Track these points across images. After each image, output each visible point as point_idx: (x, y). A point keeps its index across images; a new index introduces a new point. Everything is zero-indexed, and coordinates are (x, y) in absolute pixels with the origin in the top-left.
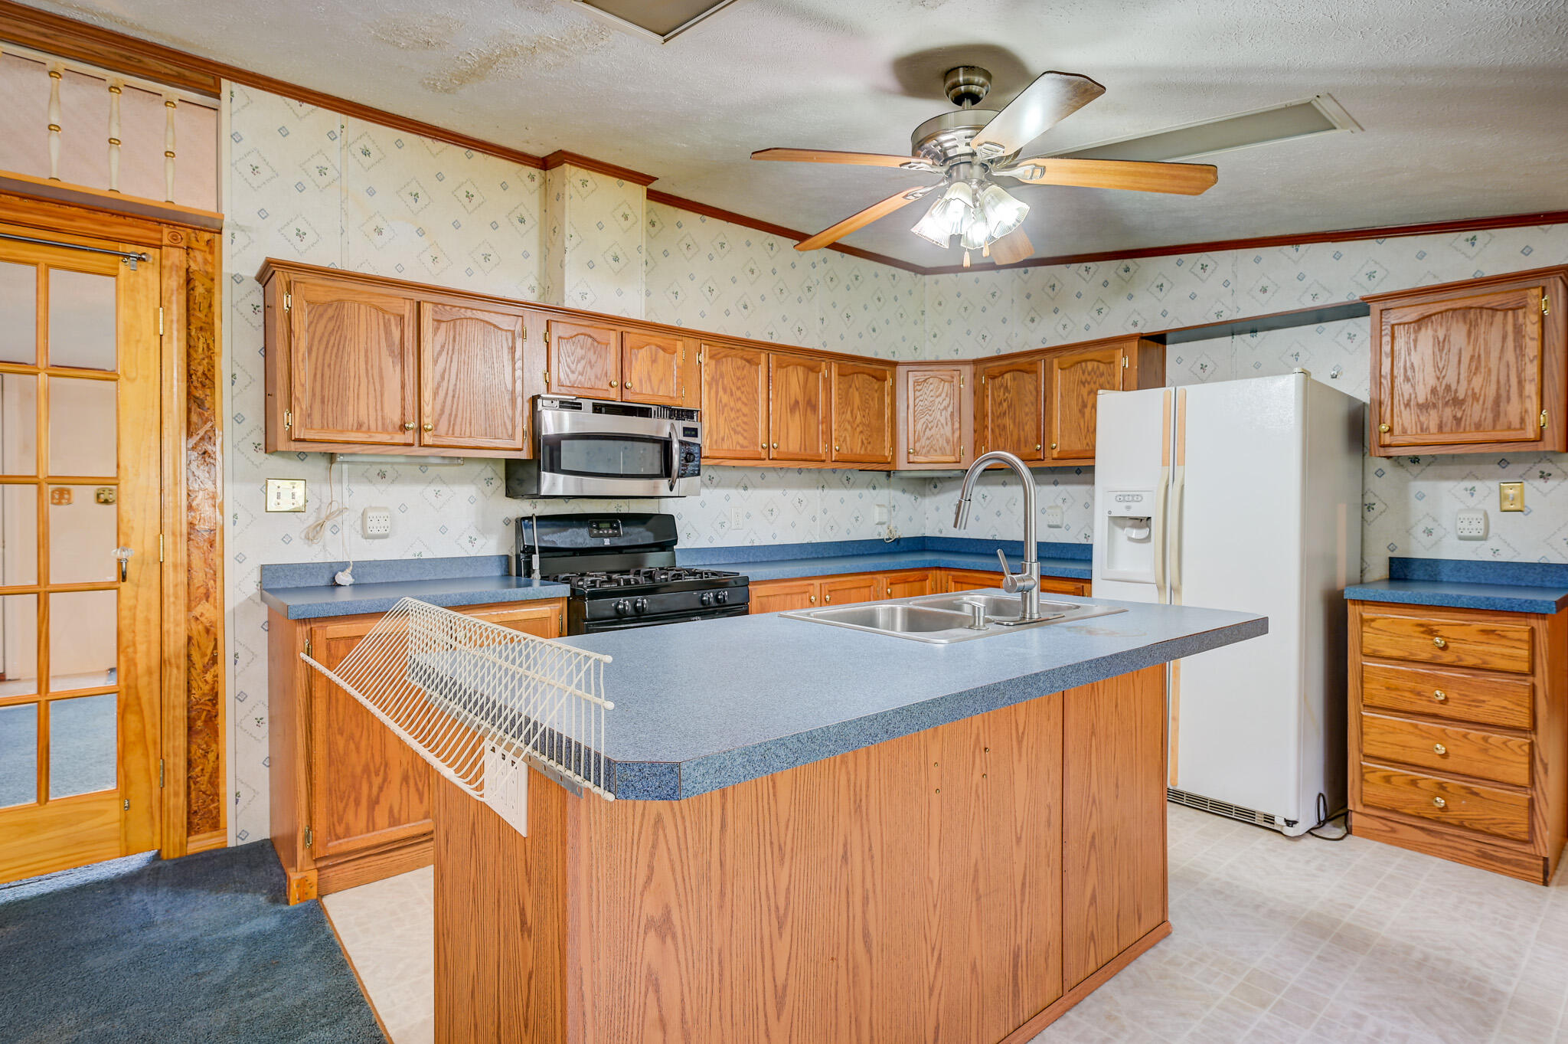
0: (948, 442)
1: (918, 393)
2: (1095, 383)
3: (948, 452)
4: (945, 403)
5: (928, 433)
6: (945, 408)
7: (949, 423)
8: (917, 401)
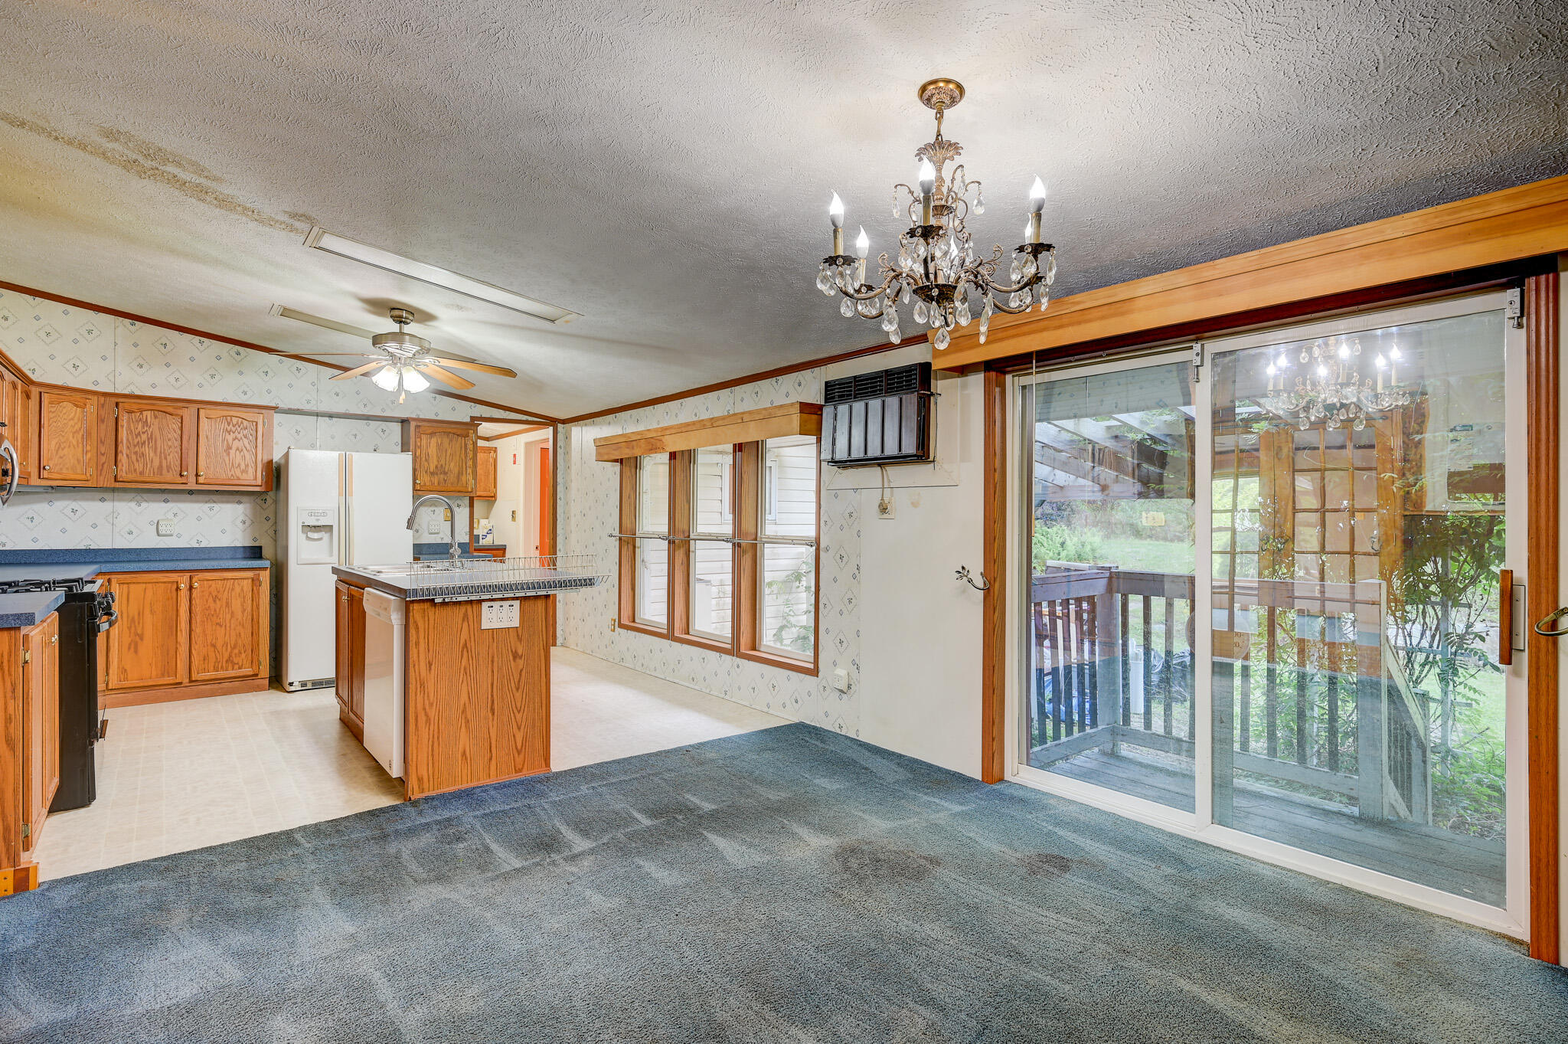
0: (79, 461)
1: (52, 415)
2: (239, 433)
3: (79, 471)
4: (77, 427)
5: (61, 453)
6: (77, 432)
7: (81, 445)
8: (51, 422)
